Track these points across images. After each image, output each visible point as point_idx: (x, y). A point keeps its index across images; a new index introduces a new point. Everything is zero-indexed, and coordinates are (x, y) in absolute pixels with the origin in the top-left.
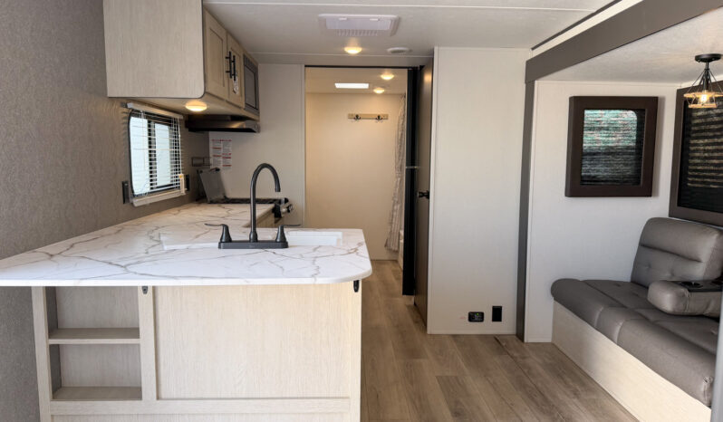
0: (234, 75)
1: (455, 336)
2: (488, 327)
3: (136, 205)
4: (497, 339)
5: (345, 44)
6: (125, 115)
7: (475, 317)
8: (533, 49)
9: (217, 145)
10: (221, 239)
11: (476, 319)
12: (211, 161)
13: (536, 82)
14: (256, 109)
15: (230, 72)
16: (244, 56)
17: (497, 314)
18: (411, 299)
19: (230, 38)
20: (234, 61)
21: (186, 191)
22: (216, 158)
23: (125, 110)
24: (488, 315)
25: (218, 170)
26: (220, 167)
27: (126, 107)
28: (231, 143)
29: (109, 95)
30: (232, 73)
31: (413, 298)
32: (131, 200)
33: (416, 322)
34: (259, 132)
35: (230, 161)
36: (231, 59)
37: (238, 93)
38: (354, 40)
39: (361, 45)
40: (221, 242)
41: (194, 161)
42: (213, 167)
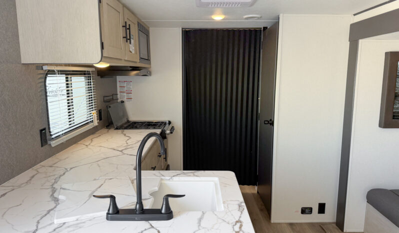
0: (130, 39)
1: (291, 224)
2: (315, 217)
3: (53, 146)
4: (321, 226)
5: (212, 13)
6: (42, 76)
7: (306, 211)
8: (355, 15)
9: (122, 85)
10: (109, 210)
11: (307, 212)
12: (119, 96)
13: (360, 41)
14: (148, 60)
15: (126, 37)
16: (138, 23)
17: (322, 208)
18: (255, 188)
19: (126, 11)
20: (129, 29)
21: (98, 123)
22: (122, 94)
23: (41, 72)
24: (316, 209)
25: (123, 102)
26: (125, 99)
27: (42, 69)
28: (131, 83)
29: (22, 63)
30: (128, 39)
31: (256, 188)
32: (49, 142)
33: (261, 210)
34: (150, 75)
35: (131, 96)
36: (127, 28)
37: (133, 52)
38: (219, 10)
39: (225, 13)
40: (108, 214)
41: (106, 99)
42: (119, 100)
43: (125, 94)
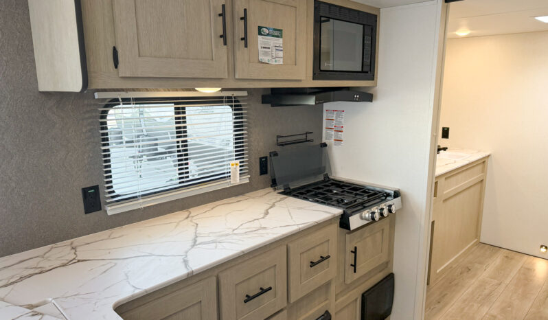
9: (330, 116)
12: (323, 134)
22: (329, 131)
23: (89, 102)
25: (324, 145)
26: (330, 141)
28: (343, 114)
29: (39, 90)
32: (104, 207)
35: (342, 136)
41: (281, 140)
42: (317, 143)
43: (333, 133)
